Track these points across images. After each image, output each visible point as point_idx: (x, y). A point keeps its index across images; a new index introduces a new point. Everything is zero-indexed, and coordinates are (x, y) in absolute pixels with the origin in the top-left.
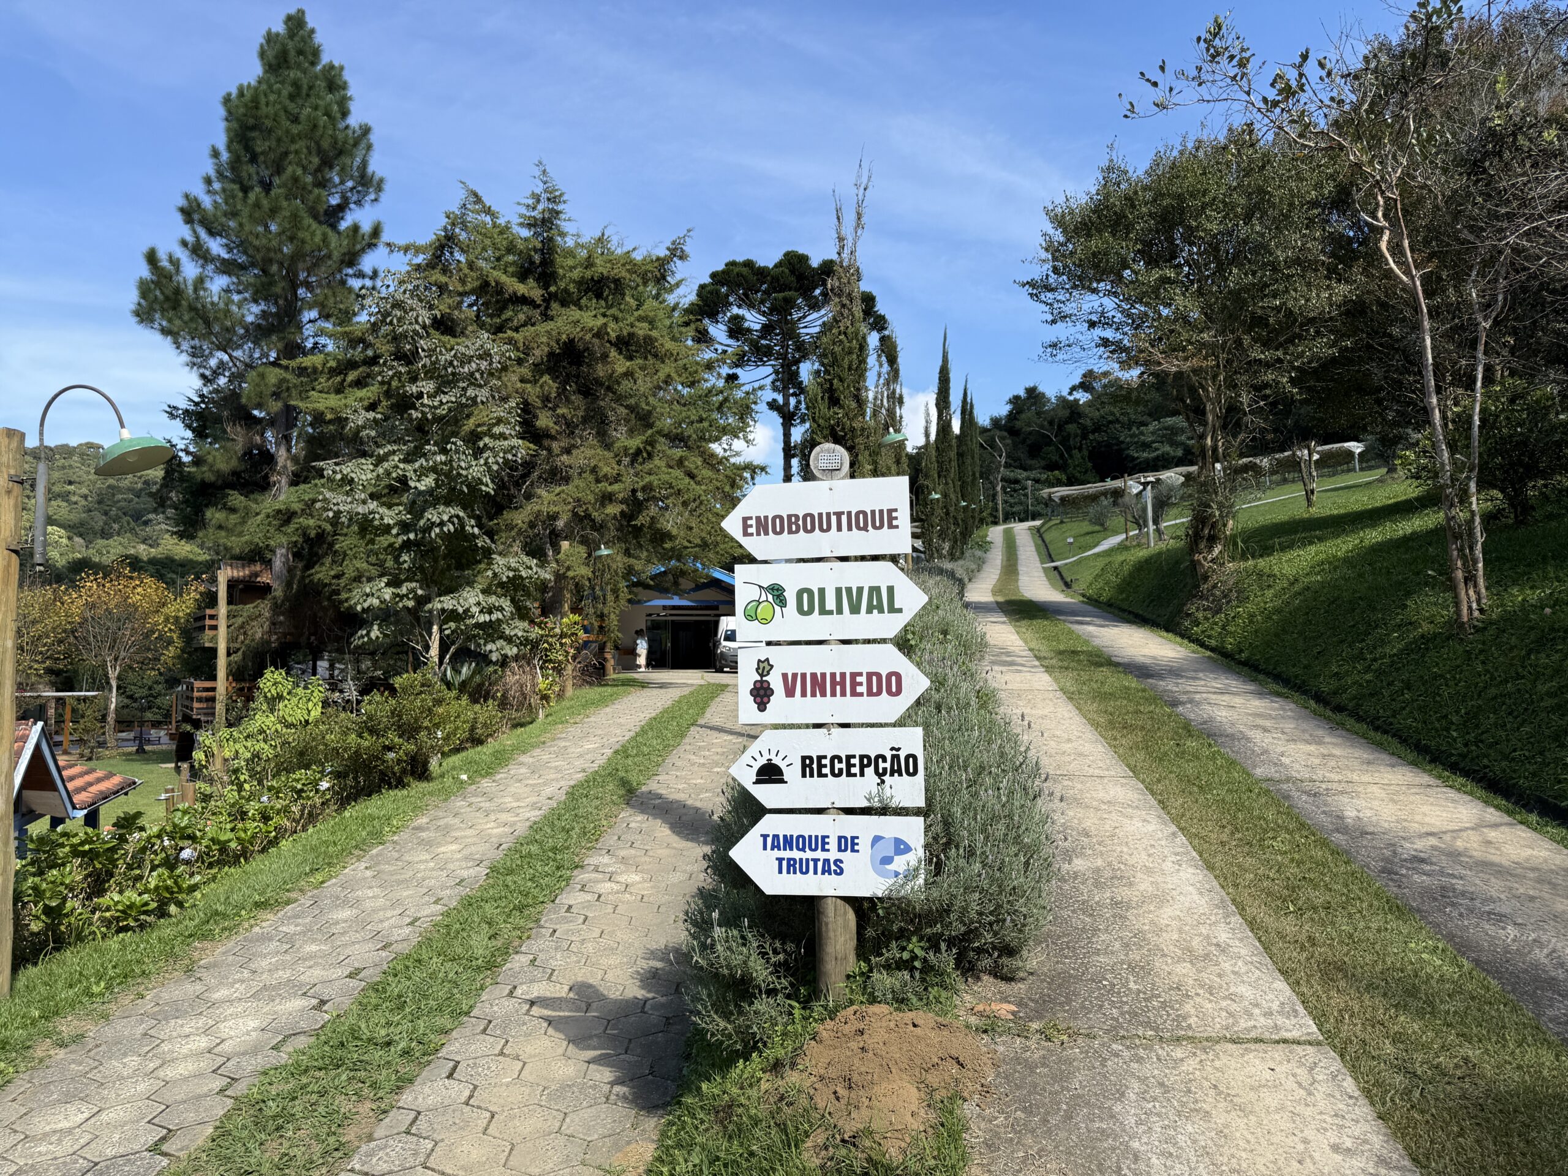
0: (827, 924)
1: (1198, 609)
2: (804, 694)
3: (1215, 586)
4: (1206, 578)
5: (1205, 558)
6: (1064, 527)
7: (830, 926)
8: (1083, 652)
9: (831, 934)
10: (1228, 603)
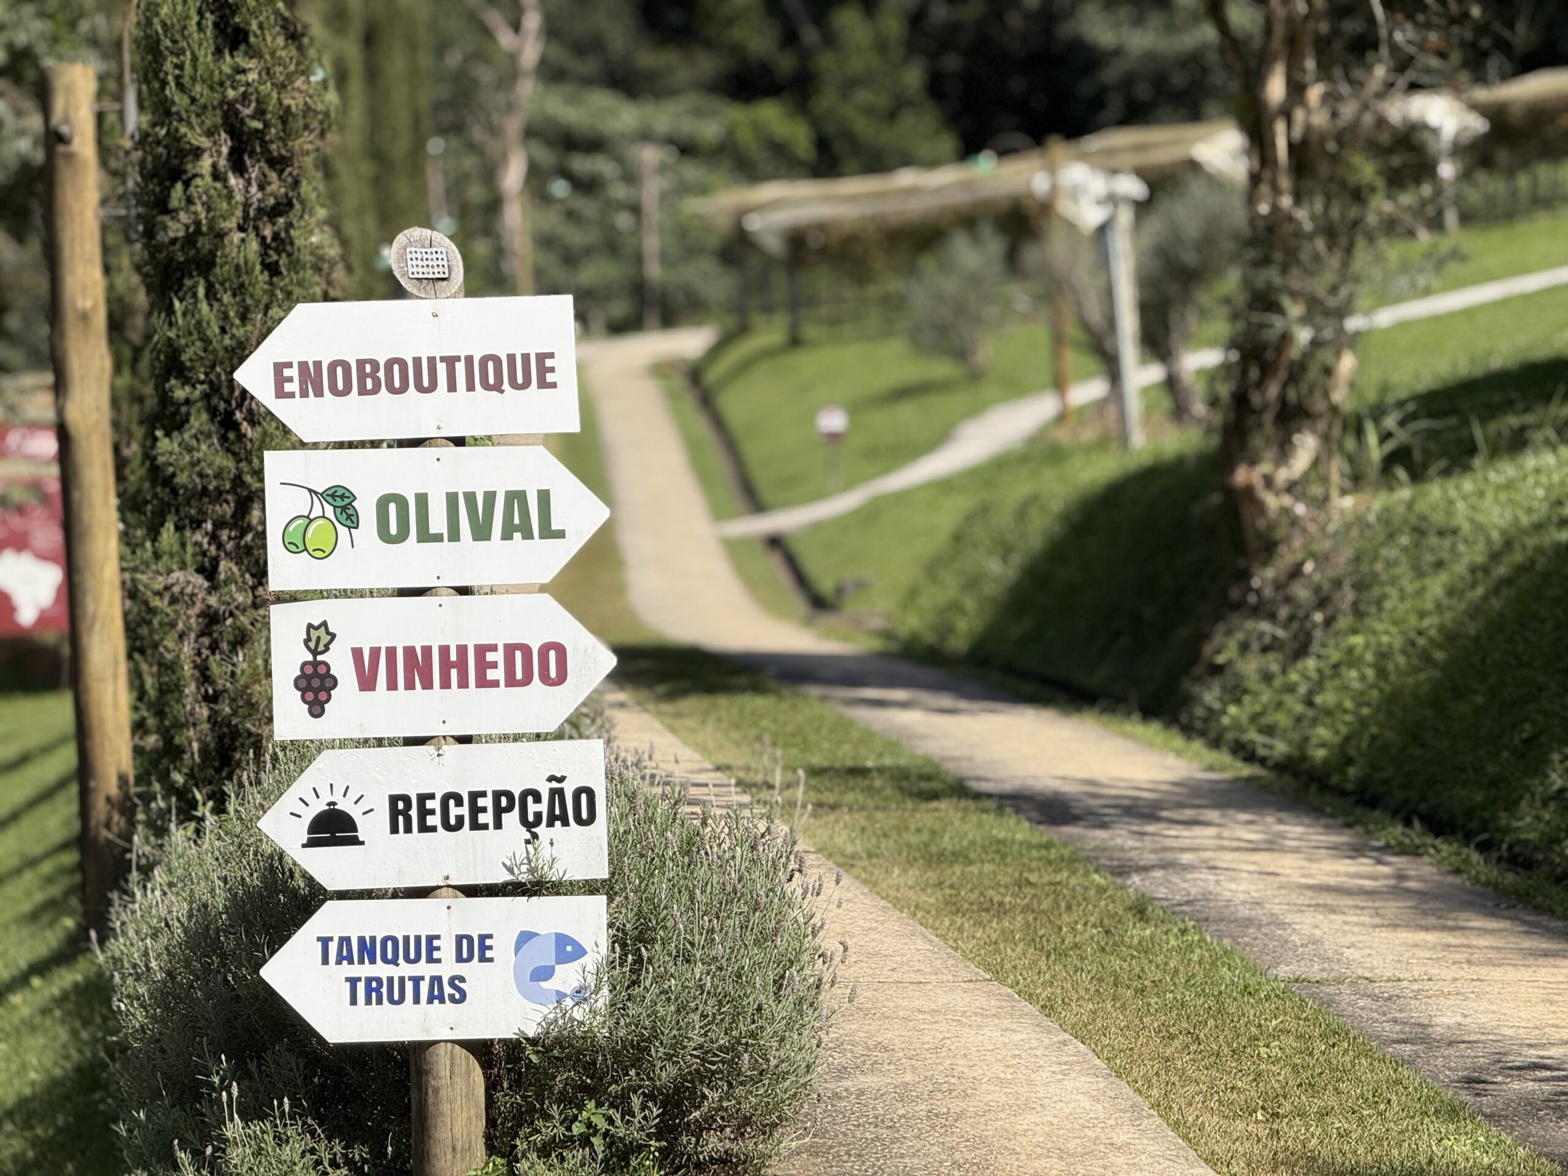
0: (436, 1091)
1: (1244, 647)
2: (392, 685)
3: (1296, 572)
4: (1269, 547)
5: (1269, 481)
6: (806, 362)
7: (443, 1093)
8: (881, 770)
9: (445, 1107)
10: (1329, 622)
